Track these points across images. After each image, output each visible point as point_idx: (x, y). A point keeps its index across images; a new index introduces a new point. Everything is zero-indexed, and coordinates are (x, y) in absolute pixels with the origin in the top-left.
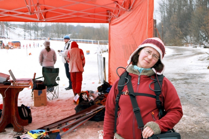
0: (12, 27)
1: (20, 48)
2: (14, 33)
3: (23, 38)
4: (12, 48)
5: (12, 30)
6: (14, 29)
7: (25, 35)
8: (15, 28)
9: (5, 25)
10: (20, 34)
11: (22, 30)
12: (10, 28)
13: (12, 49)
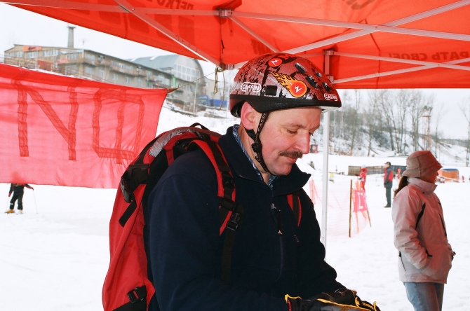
0: (445, 143)
1: (457, 182)
2: (449, 154)
3: (465, 164)
4: (442, 180)
5: (444, 148)
6: (449, 147)
7: (468, 159)
8: (451, 145)
9: (432, 141)
10: (459, 155)
11: (464, 149)
12: (441, 146)
13: (444, 182)
